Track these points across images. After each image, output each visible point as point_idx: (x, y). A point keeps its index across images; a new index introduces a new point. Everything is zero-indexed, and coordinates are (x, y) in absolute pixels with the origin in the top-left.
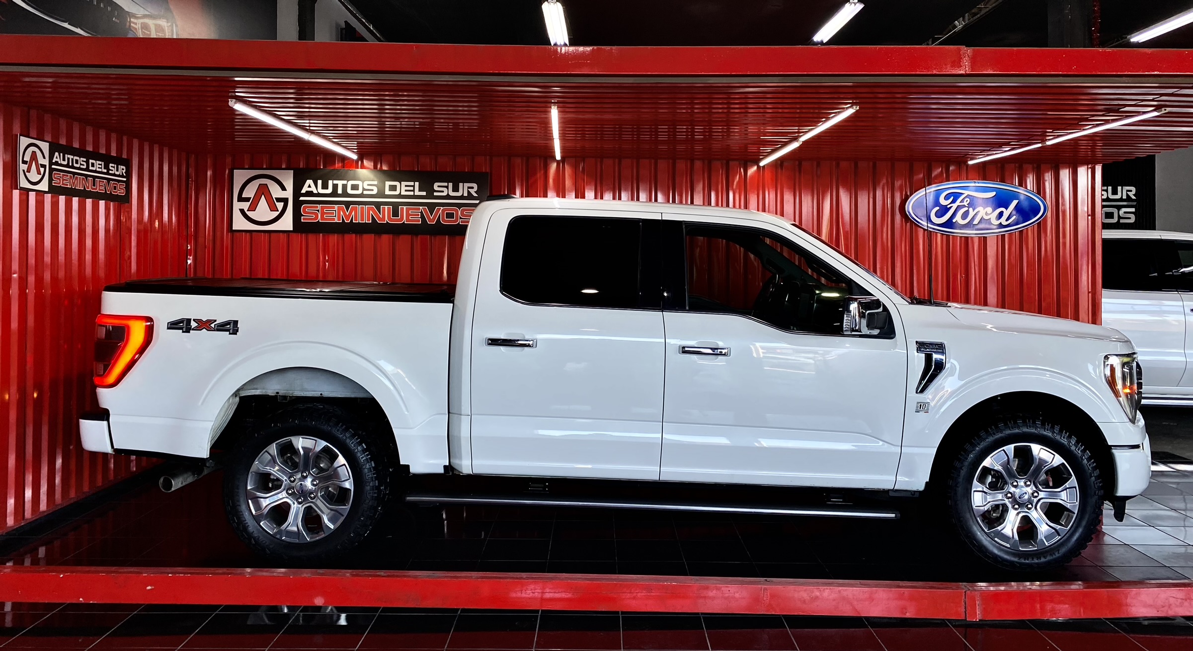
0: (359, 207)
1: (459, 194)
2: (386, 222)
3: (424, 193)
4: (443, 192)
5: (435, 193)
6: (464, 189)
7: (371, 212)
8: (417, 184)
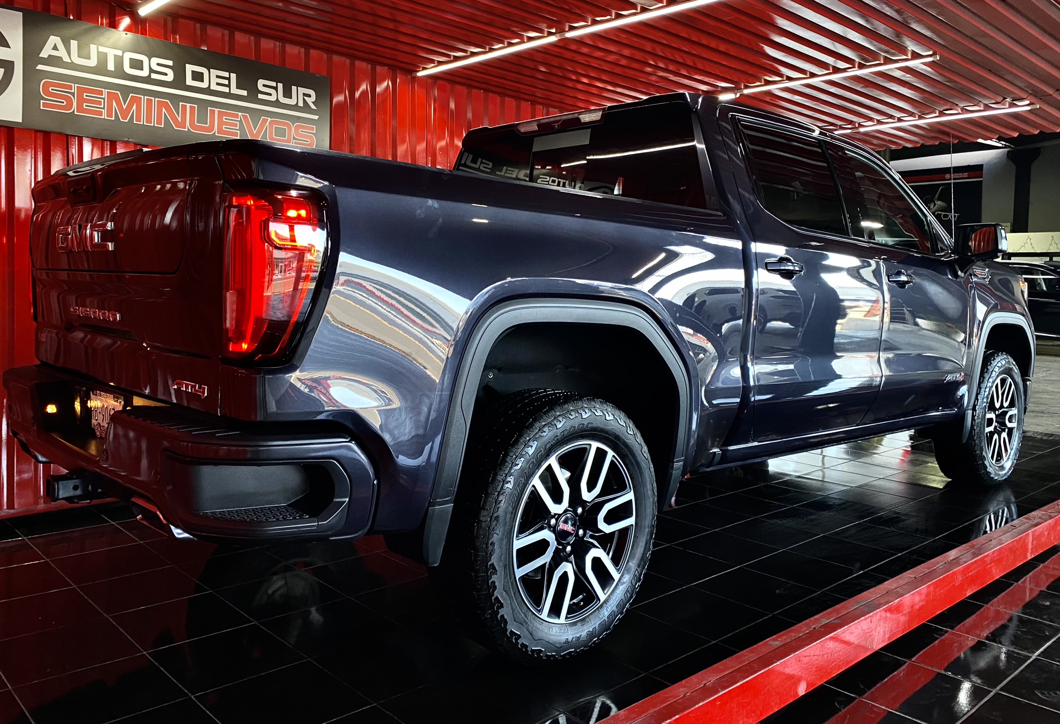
0: (144, 99)
1: (292, 102)
2: (186, 130)
3: (244, 93)
4: (270, 95)
5: (259, 95)
6: (299, 93)
7: (164, 110)
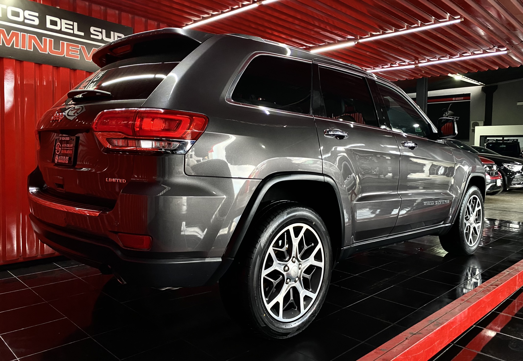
0: (20, 34)
2: (47, 53)
3: (82, 34)
5: (91, 35)
6: (115, 36)
7: (33, 41)
8: (76, 24)
